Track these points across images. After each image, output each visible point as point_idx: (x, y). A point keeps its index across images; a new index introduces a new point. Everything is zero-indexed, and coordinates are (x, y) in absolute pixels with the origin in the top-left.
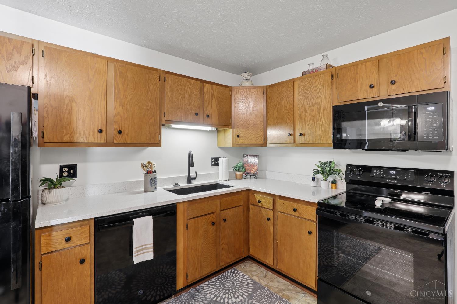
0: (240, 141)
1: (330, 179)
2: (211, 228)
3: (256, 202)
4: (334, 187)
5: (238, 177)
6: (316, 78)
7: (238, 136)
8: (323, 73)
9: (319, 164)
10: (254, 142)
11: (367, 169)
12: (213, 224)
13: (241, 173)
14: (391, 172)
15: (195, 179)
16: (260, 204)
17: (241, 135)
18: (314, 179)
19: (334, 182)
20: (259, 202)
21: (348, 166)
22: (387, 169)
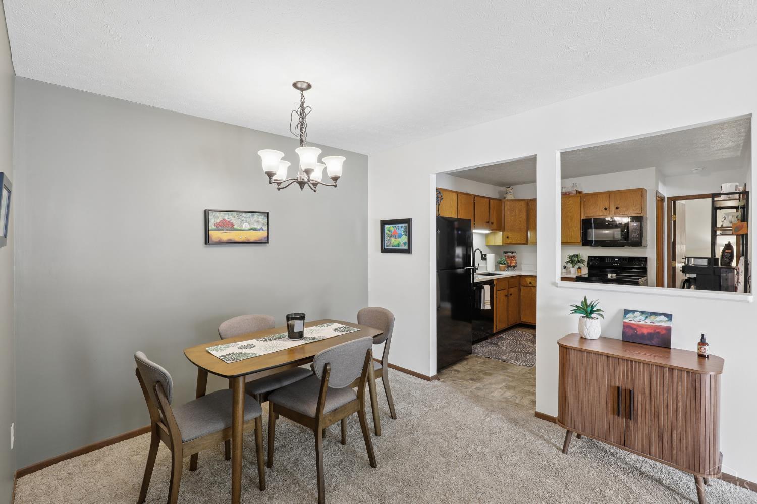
0: (509, 241)
1: (577, 267)
2: (505, 298)
3: (528, 283)
4: (579, 272)
5: (502, 269)
6: (570, 199)
7: (508, 237)
8: (574, 196)
9: (568, 257)
10: (519, 242)
11: (602, 259)
12: (506, 296)
13: (505, 265)
14: (616, 260)
15: (477, 269)
16: (531, 285)
17: (510, 236)
18: (565, 267)
19: (579, 268)
20: (530, 283)
21: (589, 257)
22: (613, 258)
